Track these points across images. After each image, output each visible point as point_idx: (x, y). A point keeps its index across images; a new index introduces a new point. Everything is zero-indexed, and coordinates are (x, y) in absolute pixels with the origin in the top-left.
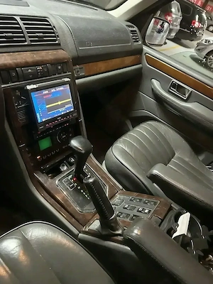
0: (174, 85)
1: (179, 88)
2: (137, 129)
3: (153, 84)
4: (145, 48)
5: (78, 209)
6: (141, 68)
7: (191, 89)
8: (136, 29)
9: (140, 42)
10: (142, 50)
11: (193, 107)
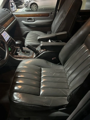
0: (28, 19)
1: (30, 19)
2: (27, 37)
3: (22, 22)
4: (13, 13)
5: (28, 56)
6: (16, 20)
7: (33, 18)
8: (7, 9)
9: (11, 12)
10: (13, 14)
11: (37, 22)
